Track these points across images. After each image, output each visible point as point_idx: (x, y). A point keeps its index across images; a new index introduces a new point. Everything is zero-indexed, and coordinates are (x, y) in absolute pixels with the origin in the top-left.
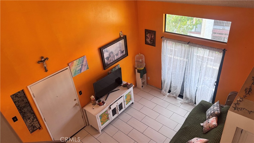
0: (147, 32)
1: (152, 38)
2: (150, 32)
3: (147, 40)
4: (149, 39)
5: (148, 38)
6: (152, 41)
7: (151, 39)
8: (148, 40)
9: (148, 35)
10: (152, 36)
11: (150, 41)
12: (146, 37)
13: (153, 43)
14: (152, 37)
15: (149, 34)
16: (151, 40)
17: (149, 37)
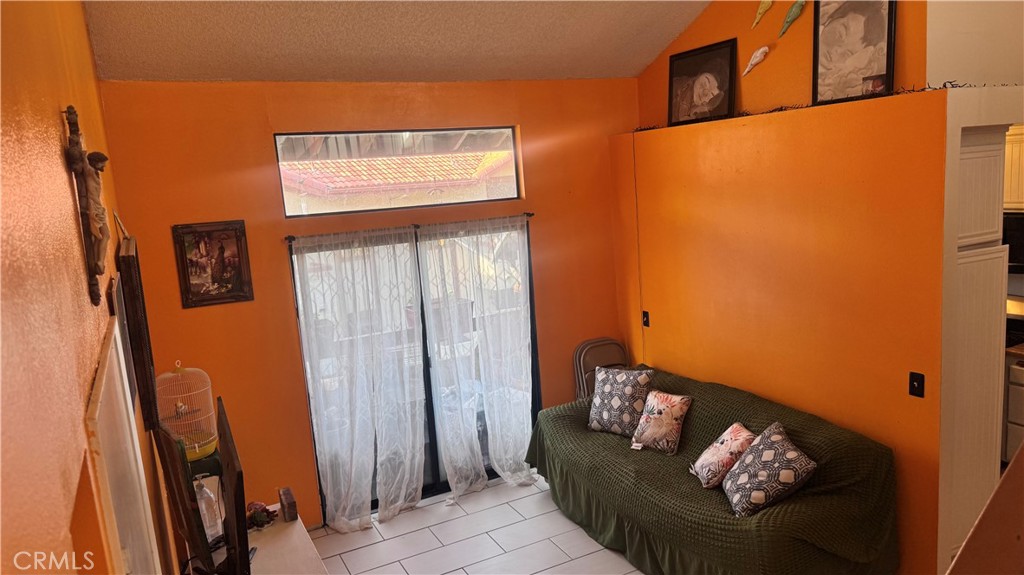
0: (188, 239)
1: (223, 259)
2: (209, 234)
3: (194, 281)
4: (209, 270)
5: (203, 269)
6: (227, 275)
7: (222, 265)
8: (203, 281)
9: (198, 254)
10: (222, 250)
11: (213, 283)
12: (184, 267)
13: (237, 285)
14: (227, 254)
15: (202, 246)
16: (224, 269)
17: (204, 260)
